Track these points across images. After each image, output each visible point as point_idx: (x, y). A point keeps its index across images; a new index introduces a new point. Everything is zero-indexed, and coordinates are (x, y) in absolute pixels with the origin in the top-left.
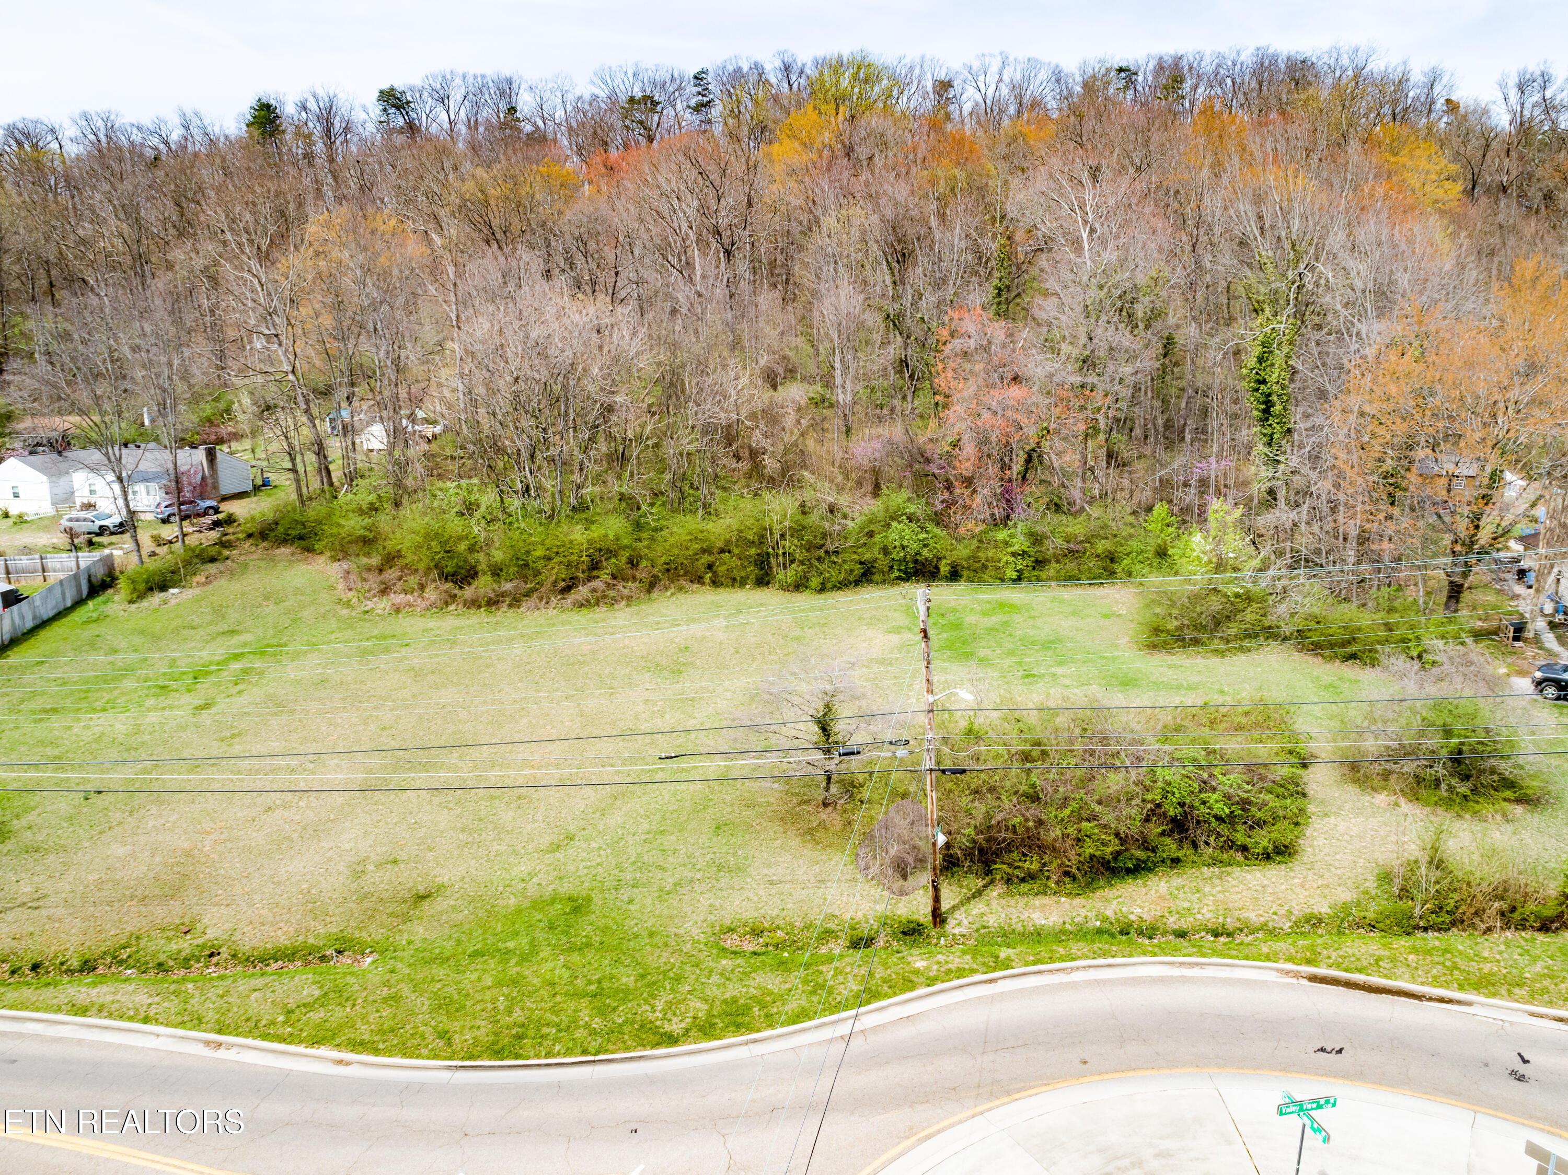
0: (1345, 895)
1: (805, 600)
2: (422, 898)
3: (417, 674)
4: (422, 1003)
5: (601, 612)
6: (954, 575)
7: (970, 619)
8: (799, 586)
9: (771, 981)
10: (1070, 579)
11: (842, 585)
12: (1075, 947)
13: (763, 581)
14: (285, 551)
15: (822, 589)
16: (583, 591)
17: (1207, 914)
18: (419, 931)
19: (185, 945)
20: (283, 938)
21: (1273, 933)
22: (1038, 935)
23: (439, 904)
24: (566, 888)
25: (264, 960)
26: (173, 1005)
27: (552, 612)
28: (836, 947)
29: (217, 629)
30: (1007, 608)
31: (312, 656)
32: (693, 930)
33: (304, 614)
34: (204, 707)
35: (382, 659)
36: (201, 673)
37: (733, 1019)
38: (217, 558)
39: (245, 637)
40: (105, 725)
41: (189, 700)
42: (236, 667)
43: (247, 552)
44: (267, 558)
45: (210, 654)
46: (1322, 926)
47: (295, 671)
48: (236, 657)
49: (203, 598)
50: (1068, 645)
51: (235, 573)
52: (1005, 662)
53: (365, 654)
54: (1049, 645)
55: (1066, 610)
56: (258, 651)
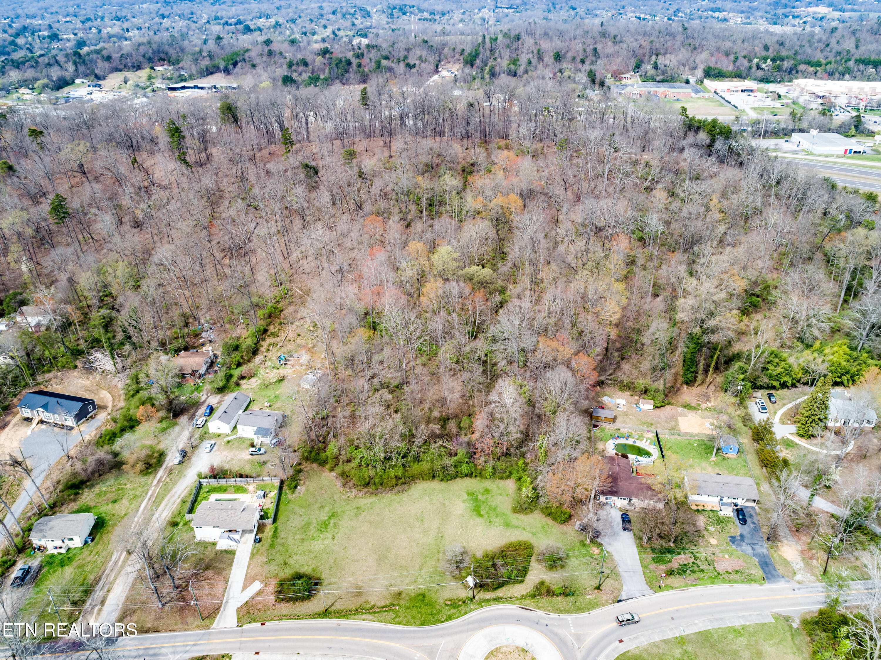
0: (528, 591)
1: (443, 484)
2: (400, 594)
3: (370, 522)
4: (409, 617)
5: (401, 496)
6: (476, 476)
7: (480, 497)
8: (442, 480)
9: (453, 611)
10: (502, 478)
11: (452, 479)
12: (492, 603)
13: (434, 477)
14: (315, 466)
15: (447, 480)
16: (396, 489)
17: (509, 595)
18: (402, 602)
19: (369, 606)
20: (383, 604)
21: (518, 599)
22: (488, 601)
23: (403, 596)
24: (421, 592)
25: (383, 607)
26: (375, 619)
27: (390, 494)
28: (460, 603)
29: (318, 505)
30: (487, 491)
31: (346, 517)
32: (441, 601)
33: (335, 498)
34: (333, 538)
35: (361, 518)
36: (325, 525)
37: (450, 618)
38: (300, 471)
39: (327, 509)
40: (317, 545)
41: (329, 535)
42: (332, 522)
43: (306, 466)
44: (312, 469)
45: (323, 516)
46: (523, 597)
47: (345, 523)
48: (330, 518)
49: (307, 490)
50: (498, 509)
51: (308, 477)
52: (486, 516)
53: (356, 515)
54: (495, 509)
55: (500, 492)
56: (333, 515)
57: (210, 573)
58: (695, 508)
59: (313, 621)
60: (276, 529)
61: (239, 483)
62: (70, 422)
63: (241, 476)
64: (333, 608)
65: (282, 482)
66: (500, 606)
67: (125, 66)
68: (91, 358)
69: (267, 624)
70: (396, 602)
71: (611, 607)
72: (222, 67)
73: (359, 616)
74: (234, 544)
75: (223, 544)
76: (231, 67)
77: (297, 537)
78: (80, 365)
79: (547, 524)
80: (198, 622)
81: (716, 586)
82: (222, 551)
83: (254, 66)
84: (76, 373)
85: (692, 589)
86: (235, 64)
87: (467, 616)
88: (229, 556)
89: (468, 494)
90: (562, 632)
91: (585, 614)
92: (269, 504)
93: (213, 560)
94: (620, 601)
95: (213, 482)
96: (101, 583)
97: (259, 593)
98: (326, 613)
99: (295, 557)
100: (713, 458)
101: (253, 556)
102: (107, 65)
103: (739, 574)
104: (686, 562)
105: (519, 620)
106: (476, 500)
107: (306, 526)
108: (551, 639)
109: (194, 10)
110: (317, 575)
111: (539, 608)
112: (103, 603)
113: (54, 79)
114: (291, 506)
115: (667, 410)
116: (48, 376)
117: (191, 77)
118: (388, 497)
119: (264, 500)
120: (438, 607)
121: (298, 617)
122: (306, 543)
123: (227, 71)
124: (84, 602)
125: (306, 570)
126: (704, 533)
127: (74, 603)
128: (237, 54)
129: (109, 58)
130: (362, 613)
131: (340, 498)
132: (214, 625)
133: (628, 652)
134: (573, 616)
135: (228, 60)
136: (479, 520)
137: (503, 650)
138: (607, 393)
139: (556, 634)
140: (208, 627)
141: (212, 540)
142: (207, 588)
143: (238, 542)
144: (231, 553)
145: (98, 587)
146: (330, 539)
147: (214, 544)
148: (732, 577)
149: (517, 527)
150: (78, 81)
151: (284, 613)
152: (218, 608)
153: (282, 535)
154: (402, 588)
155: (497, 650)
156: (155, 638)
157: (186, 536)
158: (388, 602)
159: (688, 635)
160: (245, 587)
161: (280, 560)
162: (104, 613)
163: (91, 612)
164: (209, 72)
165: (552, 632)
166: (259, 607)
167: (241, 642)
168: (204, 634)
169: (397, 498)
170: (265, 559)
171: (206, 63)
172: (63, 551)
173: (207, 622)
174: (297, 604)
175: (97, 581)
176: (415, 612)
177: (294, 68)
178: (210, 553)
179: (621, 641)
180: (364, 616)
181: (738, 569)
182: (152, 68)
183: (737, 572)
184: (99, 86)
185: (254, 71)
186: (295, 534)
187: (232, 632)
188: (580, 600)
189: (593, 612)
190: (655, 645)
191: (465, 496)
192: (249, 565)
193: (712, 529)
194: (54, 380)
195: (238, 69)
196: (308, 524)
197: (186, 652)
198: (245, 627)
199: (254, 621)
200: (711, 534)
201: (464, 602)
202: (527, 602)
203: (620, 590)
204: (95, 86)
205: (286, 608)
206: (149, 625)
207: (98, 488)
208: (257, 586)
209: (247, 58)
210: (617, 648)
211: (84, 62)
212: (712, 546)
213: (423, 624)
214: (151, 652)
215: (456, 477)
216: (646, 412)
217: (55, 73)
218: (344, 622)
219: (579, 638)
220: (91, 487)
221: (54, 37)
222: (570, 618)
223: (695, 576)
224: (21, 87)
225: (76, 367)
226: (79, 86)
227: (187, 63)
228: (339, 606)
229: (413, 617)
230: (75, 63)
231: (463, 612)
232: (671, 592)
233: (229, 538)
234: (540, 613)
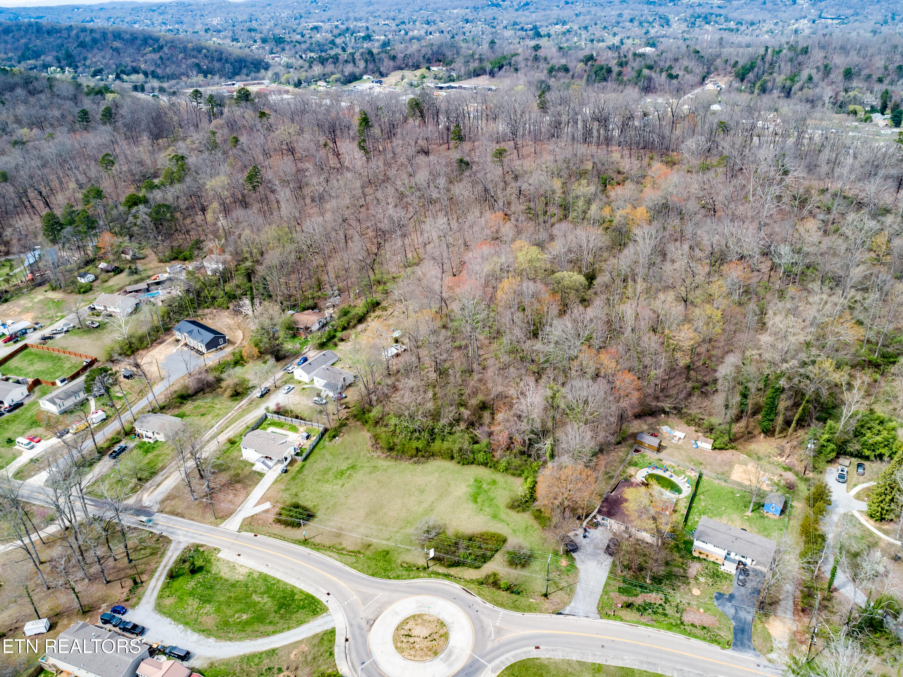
0: (479, 577)
1: (459, 467)
2: (370, 545)
3: (379, 481)
4: (366, 566)
5: (416, 466)
6: (490, 467)
7: (484, 486)
8: (459, 463)
9: (404, 573)
10: (514, 475)
11: (468, 464)
12: (441, 577)
13: (452, 458)
14: (359, 423)
15: (463, 464)
16: (414, 459)
17: (460, 576)
18: (368, 553)
19: (340, 547)
20: (352, 549)
21: (466, 581)
22: (439, 574)
23: (371, 548)
24: (387, 549)
25: (350, 552)
26: (339, 559)
27: (406, 463)
28: (415, 569)
29: (345, 456)
30: (494, 482)
31: (361, 472)
32: (399, 562)
33: (361, 454)
34: (343, 486)
35: (374, 475)
36: (342, 473)
37: (398, 577)
38: (345, 425)
39: (350, 461)
40: (327, 488)
41: (341, 483)
42: (348, 472)
43: (352, 423)
44: (355, 427)
45: (344, 466)
46: (472, 581)
47: (358, 476)
48: (348, 469)
49: (342, 443)
50: (495, 501)
51: (348, 432)
52: (480, 504)
53: (371, 473)
54: (492, 500)
55: (505, 486)
56: (352, 467)
57: (238, 486)
58: (696, 554)
59: (292, 545)
60: (303, 466)
61: (294, 423)
62: (203, 349)
63: (297, 417)
64: (313, 540)
65: (326, 430)
66: (446, 582)
67: (406, 66)
68: (241, 303)
69: (259, 536)
70: (362, 551)
71: (548, 616)
72: (488, 70)
73: (328, 553)
74: (266, 469)
75: (259, 467)
76: (496, 70)
77: (316, 477)
78: (231, 306)
79: (532, 526)
80: (213, 519)
81: (670, 633)
82: (255, 472)
83: (516, 70)
84: (226, 313)
85: (643, 628)
86: (500, 68)
87: (413, 581)
88: (258, 477)
89: (476, 481)
90: (487, 621)
91: (519, 614)
92: (307, 445)
93: (246, 477)
94: (561, 614)
95: (276, 417)
96: (164, 471)
97: (267, 511)
98: (305, 542)
99: (305, 492)
100: (749, 513)
101: (276, 481)
102: (391, 63)
103: (705, 631)
104: (653, 602)
105: (455, 599)
106: (480, 487)
107: (326, 471)
108: (474, 624)
109: (496, 16)
110: (314, 511)
111: (479, 595)
112: (159, 485)
113: (346, 74)
114: (324, 452)
115: (728, 454)
116: (207, 311)
117: (459, 78)
118: (405, 465)
119: (305, 441)
120: (394, 566)
121: (283, 538)
122: (320, 484)
123: (492, 74)
124: (147, 480)
125: (308, 504)
126: (692, 581)
127: (140, 479)
128: (504, 58)
129: (394, 58)
130: (332, 551)
131: (365, 455)
132: (222, 525)
133: (537, 659)
134: (507, 612)
135: (496, 63)
136: (472, 505)
137: (425, 617)
138: (669, 423)
139: (481, 621)
140: (217, 525)
141: (252, 462)
142: (231, 496)
143: (270, 468)
144: (261, 475)
145: (161, 473)
146: (339, 486)
147: (253, 465)
148: (694, 630)
149: (503, 521)
150: (365, 77)
151: (275, 532)
152: (231, 514)
153: (305, 472)
154: (374, 541)
155: (419, 616)
156: (178, 521)
157: (236, 454)
158: (357, 549)
159: (608, 666)
160: (258, 504)
161: (294, 491)
162: (156, 492)
163: (147, 490)
164: (477, 74)
165: (478, 618)
166: (260, 522)
167: (233, 544)
168: (211, 529)
169: (412, 467)
170: (283, 487)
171: (475, 65)
172: (151, 441)
173: (218, 521)
174: (288, 528)
175: (163, 468)
176: (373, 563)
177: (554, 73)
178: (246, 471)
179: (537, 648)
180: (331, 554)
181: (707, 626)
182: (428, 68)
183: (704, 628)
184: (381, 82)
185: (515, 75)
186: (316, 474)
187: (231, 534)
188: (522, 600)
189: (527, 615)
190: (569, 663)
191: (472, 481)
192: (270, 488)
193: (702, 580)
194: (210, 316)
195: (502, 72)
196: (330, 469)
197: (193, 538)
198: (242, 533)
199: (251, 531)
200: (698, 584)
201: (418, 569)
202: (472, 586)
203: (566, 604)
204: (377, 82)
205: (279, 529)
206: (180, 511)
207: (199, 403)
208: (267, 505)
209: (513, 62)
210: (529, 652)
211: (374, 60)
212: (692, 595)
213: (373, 575)
214: (170, 530)
215: (472, 463)
216: (703, 451)
217: (349, 69)
218: (315, 554)
219: (499, 631)
220: (194, 400)
221: (368, 38)
222: (502, 612)
223: (654, 617)
224: (320, 80)
225: (228, 308)
226: (365, 81)
227: (459, 65)
228: (317, 540)
229: (369, 567)
230: (366, 61)
231: (412, 576)
232: (618, 623)
233: (263, 462)
234: (478, 599)
